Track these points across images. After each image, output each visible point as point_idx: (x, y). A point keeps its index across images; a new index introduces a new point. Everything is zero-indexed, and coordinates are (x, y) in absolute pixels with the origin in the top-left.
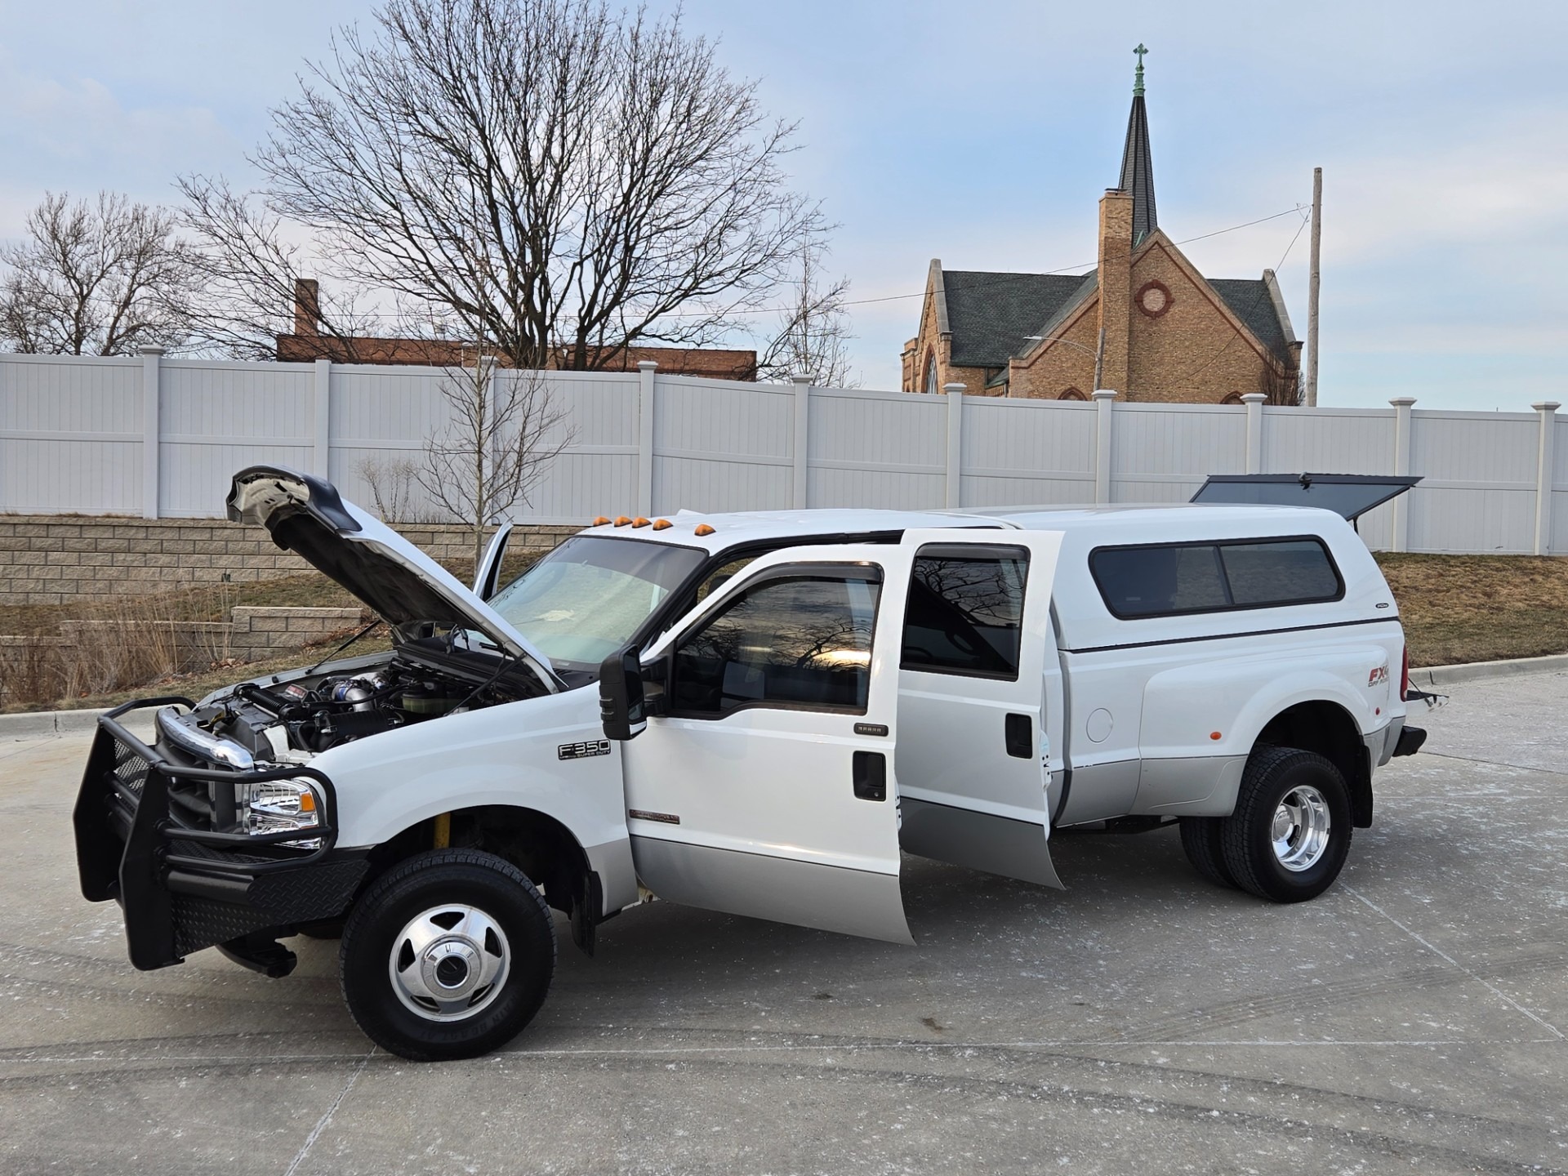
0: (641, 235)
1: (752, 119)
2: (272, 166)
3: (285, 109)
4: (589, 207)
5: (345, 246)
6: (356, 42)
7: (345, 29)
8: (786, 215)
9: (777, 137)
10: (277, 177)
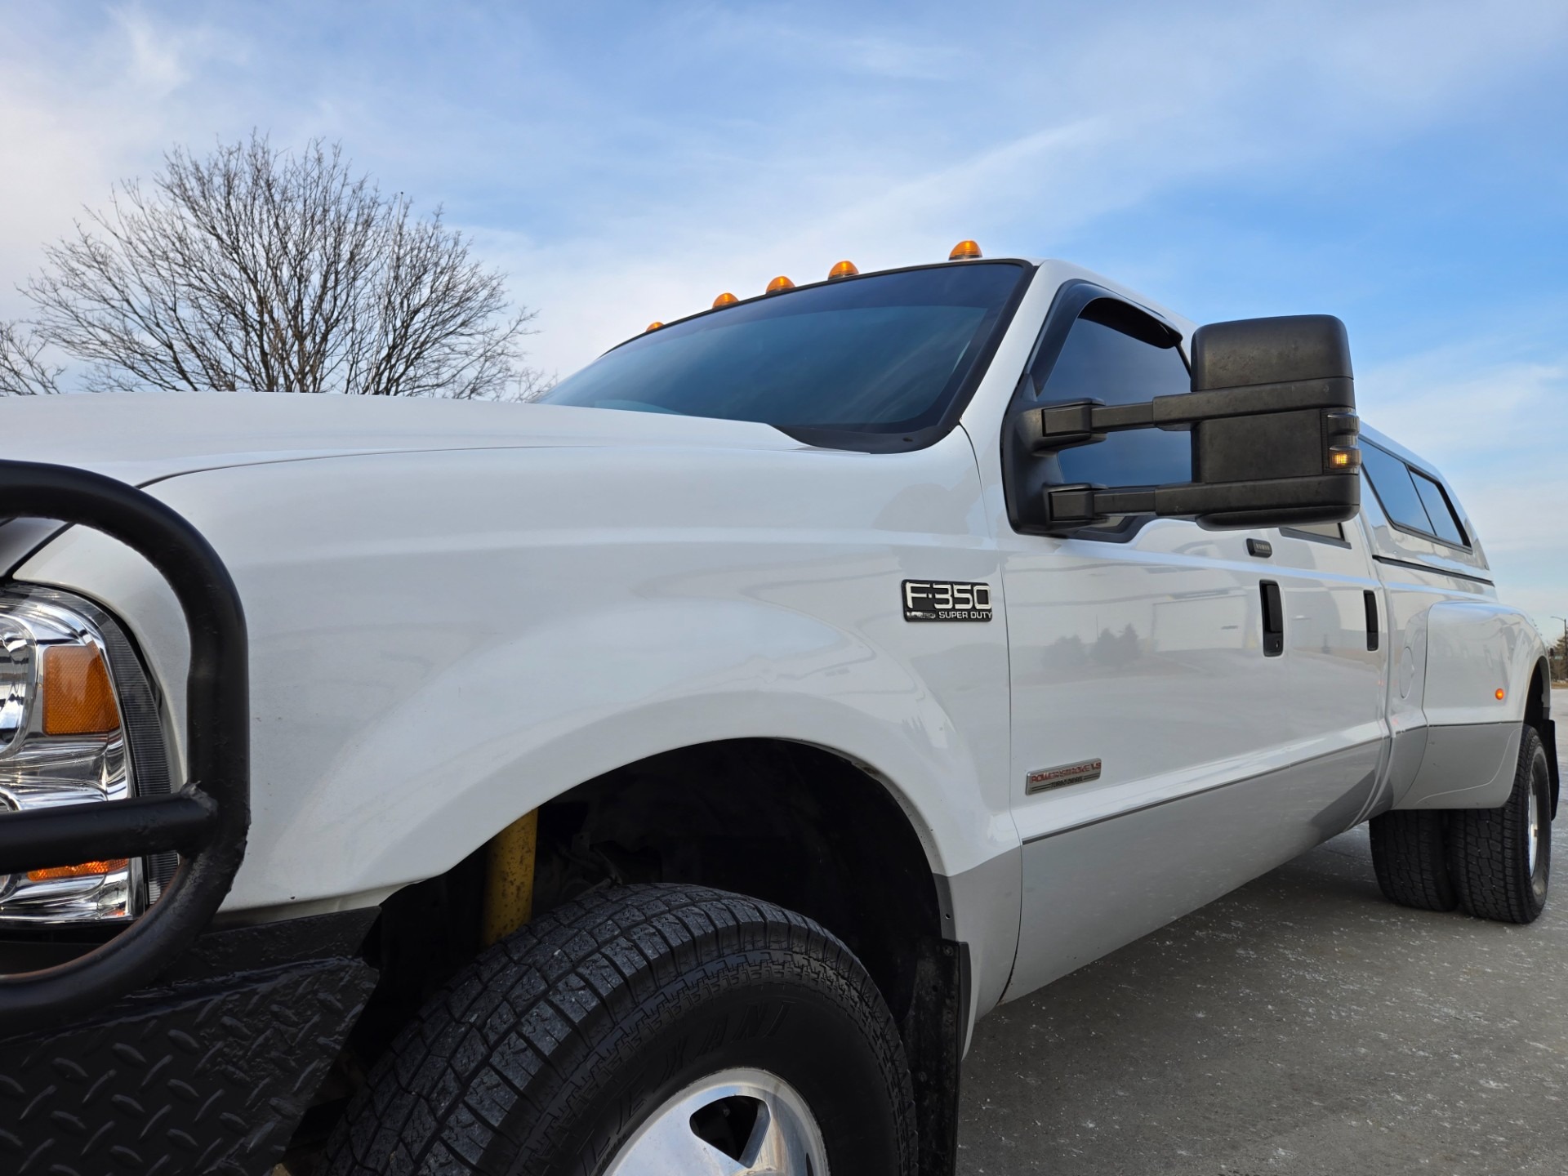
0: (399, 389)
1: (499, 304)
2: (44, 297)
3: (61, 247)
4: (352, 365)
5: (113, 383)
6: (137, 195)
7: (126, 182)
8: (524, 386)
9: (520, 321)
10: (47, 308)
